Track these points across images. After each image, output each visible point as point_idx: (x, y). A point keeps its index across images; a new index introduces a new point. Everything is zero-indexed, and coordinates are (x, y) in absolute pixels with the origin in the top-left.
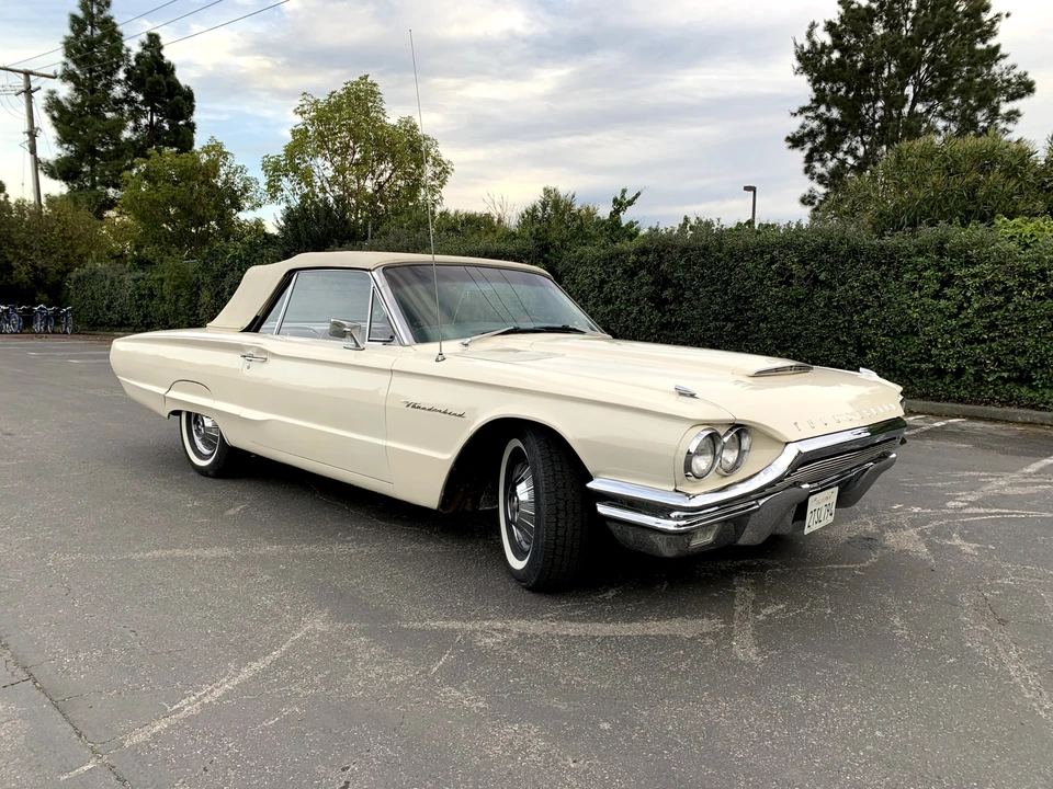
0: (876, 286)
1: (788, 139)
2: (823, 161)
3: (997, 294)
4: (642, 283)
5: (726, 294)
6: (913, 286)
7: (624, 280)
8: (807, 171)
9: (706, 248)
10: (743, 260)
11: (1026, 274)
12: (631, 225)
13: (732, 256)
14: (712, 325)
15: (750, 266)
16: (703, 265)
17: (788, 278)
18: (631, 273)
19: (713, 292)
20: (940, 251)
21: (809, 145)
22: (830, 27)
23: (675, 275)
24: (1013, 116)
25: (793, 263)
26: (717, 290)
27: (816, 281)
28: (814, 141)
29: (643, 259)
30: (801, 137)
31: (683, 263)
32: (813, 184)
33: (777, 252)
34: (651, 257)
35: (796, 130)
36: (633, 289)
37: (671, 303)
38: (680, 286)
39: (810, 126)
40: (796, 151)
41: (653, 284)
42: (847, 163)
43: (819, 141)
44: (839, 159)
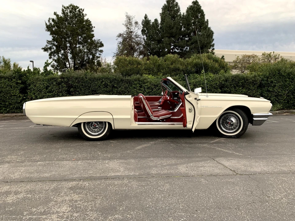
0: (127, 88)
1: (43, 49)
3: (150, 89)
4: (63, 87)
5: (89, 90)
6: (135, 88)
7: (56, 86)
8: (50, 58)
9: (83, 78)
10: (94, 81)
11: (155, 85)
12: (50, 70)
13: (90, 80)
15: (96, 83)
16: (82, 82)
17: (107, 86)
18: (59, 84)
19: (85, 89)
20: (139, 81)
22: (53, 20)
23: (74, 85)
25: (108, 82)
26: (87, 89)
27: (113, 87)
28: (51, 50)
29: (63, 80)
30: (47, 48)
31: (76, 81)
32: (54, 62)
33: (103, 80)
34: (65, 80)
35: (45, 46)
36: (59, 88)
37: (73, 92)
38: (75, 88)
39: (49, 46)
40: (46, 52)
41: (67, 87)
42: (63, 57)
43: (53, 50)
44: (58, 56)
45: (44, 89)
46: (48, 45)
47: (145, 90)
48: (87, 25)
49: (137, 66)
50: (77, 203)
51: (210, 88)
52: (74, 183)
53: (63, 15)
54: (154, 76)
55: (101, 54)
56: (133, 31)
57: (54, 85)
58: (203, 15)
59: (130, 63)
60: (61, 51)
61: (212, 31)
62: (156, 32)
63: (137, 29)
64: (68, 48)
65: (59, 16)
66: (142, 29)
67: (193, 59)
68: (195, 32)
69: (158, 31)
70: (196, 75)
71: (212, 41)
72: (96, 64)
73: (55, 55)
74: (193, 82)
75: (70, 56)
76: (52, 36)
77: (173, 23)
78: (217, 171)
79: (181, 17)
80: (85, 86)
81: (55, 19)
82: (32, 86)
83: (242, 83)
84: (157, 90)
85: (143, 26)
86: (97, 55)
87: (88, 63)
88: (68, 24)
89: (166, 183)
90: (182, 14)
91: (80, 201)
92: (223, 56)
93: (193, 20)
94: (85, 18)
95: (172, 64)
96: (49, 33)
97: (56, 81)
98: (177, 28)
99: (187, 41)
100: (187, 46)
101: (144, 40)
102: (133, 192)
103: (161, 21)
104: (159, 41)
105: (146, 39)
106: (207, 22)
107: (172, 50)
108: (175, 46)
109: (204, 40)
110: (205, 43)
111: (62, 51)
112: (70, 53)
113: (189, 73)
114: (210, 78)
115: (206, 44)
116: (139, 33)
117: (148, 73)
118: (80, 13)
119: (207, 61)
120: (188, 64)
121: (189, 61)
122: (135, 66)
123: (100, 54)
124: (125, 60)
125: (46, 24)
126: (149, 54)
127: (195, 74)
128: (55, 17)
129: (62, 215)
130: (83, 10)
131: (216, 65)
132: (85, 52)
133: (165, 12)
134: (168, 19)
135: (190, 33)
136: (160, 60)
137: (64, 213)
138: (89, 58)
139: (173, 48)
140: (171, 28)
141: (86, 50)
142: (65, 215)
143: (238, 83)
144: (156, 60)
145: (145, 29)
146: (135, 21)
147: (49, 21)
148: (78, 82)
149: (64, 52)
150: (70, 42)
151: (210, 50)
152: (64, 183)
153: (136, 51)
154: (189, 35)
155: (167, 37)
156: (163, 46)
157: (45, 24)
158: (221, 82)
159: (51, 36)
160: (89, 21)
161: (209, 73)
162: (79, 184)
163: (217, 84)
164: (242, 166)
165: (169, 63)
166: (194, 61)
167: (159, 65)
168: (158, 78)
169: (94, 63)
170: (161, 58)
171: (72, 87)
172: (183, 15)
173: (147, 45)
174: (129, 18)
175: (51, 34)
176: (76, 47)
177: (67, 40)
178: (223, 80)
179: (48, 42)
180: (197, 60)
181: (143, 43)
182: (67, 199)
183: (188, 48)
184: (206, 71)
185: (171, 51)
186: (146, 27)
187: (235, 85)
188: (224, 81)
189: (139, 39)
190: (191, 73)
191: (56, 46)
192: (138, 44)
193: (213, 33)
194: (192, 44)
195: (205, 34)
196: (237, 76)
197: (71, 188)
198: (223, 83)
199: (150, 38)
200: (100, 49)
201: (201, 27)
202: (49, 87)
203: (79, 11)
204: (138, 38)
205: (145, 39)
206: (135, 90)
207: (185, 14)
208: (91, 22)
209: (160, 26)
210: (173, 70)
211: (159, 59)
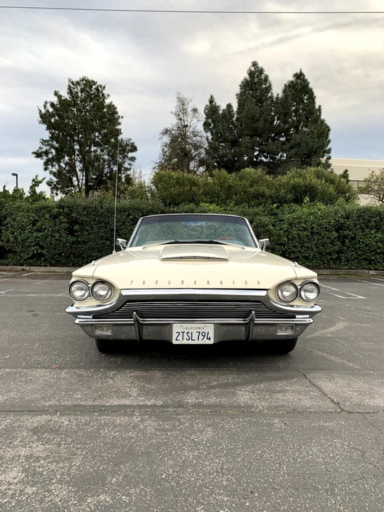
1: (34, 153)
2: (53, 166)
4: (61, 222)
7: (50, 220)
8: (46, 169)
9: (95, 207)
12: (41, 193)
14: (100, 242)
16: (94, 215)
18: (55, 217)
19: (100, 227)
21: (45, 158)
22: (52, 105)
23: (81, 219)
24: (133, 159)
28: (47, 156)
29: (62, 211)
30: (40, 153)
31: (85, 213)
32: (52, 177)
33: (131, 211)
34: (66, 210)
35: (38, 149)
36: (55, 225)
37: (78, 232)
38: (82, 224)
39: (45, 148)
40: (39, 159)
41: (68, 223)
42: (67, 168)
43: (50, 156)
44: (59, 166)
45: (29, 225)
46: (42, 146)
47: (203, 231)
48: (110, 114)
49: (191, 188)
50: (38, 464)
51: (318, 229)
52: (43, 419)
53: (70, 96)
54: (219, 207)
55: (132, 163)
56: (189, 124)
57: (47, 219)
58: (312, 98)
59: (178, 183)
60: (64, 157)
61: (328, 127)
62: (229, 127)
63: (195, 121)
64: (77, 153)
65: (63, 98)
66: (204, 120)
67: (291, 177)
68: (297, 128)
69: (232, 124)
70: (295, 206)
71: (328, 144)
72: (123, 180)
73: (54, 163)
74: (288, 219)
75: (79, 166)
76: (50, 133)
77: (258, 112)
78: (306, 402)
79: (273, 101)
80: (100, 222)
81: (55, 103)
82: (8, 220)
83: (375, 222)
84: (224, 231)
85: (205, 117)
86: (126, 165)
87: (110, 178)
88: (77, 111)
89: (209, 426)
90: (275, 95)
91: (45, 459)
92: (347, 171)
93: (294, 106)
94: (107, 102)
95: (252, 186)
96: (45, 126)
97: (50, 211)
98: (266, 120)
99: (283, 143)
100: (283, 151)
101: (208, 140)
102: (144, 442)
103: (239, 108)
104: (234, 143)
105: (212, 139)
106: (319, 110)
107: (257, 159)
108: (262, 152)
109: (313, 142)
110: (315, 146)
111: (67, 158)
112: (80, 162)
113: (281, 202)
114: (319, 213)
115: (316, 149)
116: (200, 127)
117: (209, 200)
118: (98, 93)
119: (315, 181)
120: (280, 185)
121: (283, 180)
122: (188, 188)
123: (130, 164)
124: (170, 177)
125: (40, 111)
126: (216, 164)
127: (292, 204)
128: (55, 100)
129: (5, 490)
130: (104, 88)
131: (331, 189)
132: (104, 161)
133: (245, 92)
134: (251, 105)
135: (288, 130)
136: (232, 178)
137: (10, 484)
138: (112, 170)
139: (258, 155)
140: (254, 119)
141: (106, 157)
142: (10, 489)
143: (369, 221)
144: (225, 178)
145: (210, 120)
146: (193, 107)
147: (45, 107)
148: (88, 215)
149: (69, 160)
150: (79, 143)
151: (323, 160)
152: (24, 418)
153: (192, 159)
154: (287, 132)
155: (247, 135)
156: (240, 151)
157: (38, 112)
158: (337, 219)
159: (48, 131)
160: (113, 106)
161: (318, 204)
162: (51, 420)
163: (330, 222)
164: (355, 393)
165: (247, 183)
166: (292, 181)
167: (230, 187)
168: (226, 210)
169: (120, 179)
170: (234, 174)
171: (77, 223)
172: (277, 98)
173: (213, 149)
174: (182, 102)
175: (48, 128)
176: (89, 151)
177: (76, 138)
178: (342, 217)
179: (44, 142)
180: (296, 180)
181: (206, 145)
182: (23, 454)
183: (285, 155)
184: (312, 199)
185: (255, 160)
186: (211, 118)
187: (363, 225)
188: (344, 218)
189: (198, 139)
190: (286, 202)
191: (56, 149)
192: (197, 147)
193: (329, 130)
194: (291, 148)
195: (315, 131)
196: (367, 210)
197: (35, 431)
198: (342, 221)
199: (218, 137)
200: (130, 155)
201: (307, 118)
202: (38, 221)
203: (97, 89)
204: (197, 137)
205: (210, 138)
206: (185, 231)
207: (280, 96)
208: (116, 108)
209: (236, 116)
210: (253, 197)
211: (229, 175)
